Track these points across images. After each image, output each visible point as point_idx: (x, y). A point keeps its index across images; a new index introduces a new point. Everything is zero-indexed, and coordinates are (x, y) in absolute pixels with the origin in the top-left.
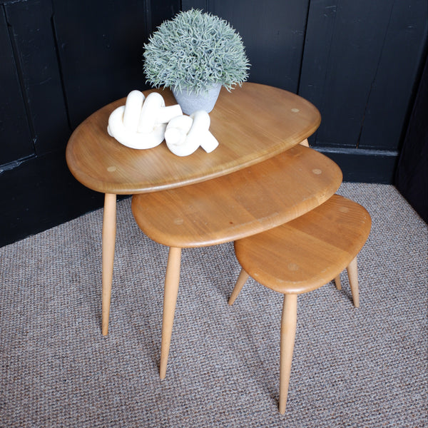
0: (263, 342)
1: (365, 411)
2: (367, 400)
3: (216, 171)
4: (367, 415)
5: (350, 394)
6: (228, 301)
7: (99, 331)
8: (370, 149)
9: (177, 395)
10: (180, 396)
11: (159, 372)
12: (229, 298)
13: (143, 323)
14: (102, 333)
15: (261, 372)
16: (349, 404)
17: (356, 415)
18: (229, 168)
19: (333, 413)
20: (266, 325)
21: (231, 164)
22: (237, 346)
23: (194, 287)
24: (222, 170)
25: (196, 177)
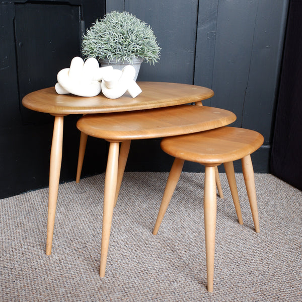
0: (186, 254)
1: (280, 287)
2: (280, 281)
4: (283, 288)
5: (266, 278)
6: (152, 233)
7: (43, 253)
9: (117, 286)
10: (119, 286)
11: (99, 274)
12: (153, 231)
13: (82, 247)
14: (46, 254)
15: (187, 270)
16: (266, 283)
17: (273, 289)
19: (253, 289)
22: (164, 256)
23: (122, 227)
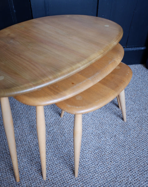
0: (112, 164)
3: (76, 68)
7: (14, 180)
8: (132, 47)
14: (16, 180)
18: (84, 64)
20: (110, 153)
21: (84, 62)
24: (79, 67)
25: (64, 74)
